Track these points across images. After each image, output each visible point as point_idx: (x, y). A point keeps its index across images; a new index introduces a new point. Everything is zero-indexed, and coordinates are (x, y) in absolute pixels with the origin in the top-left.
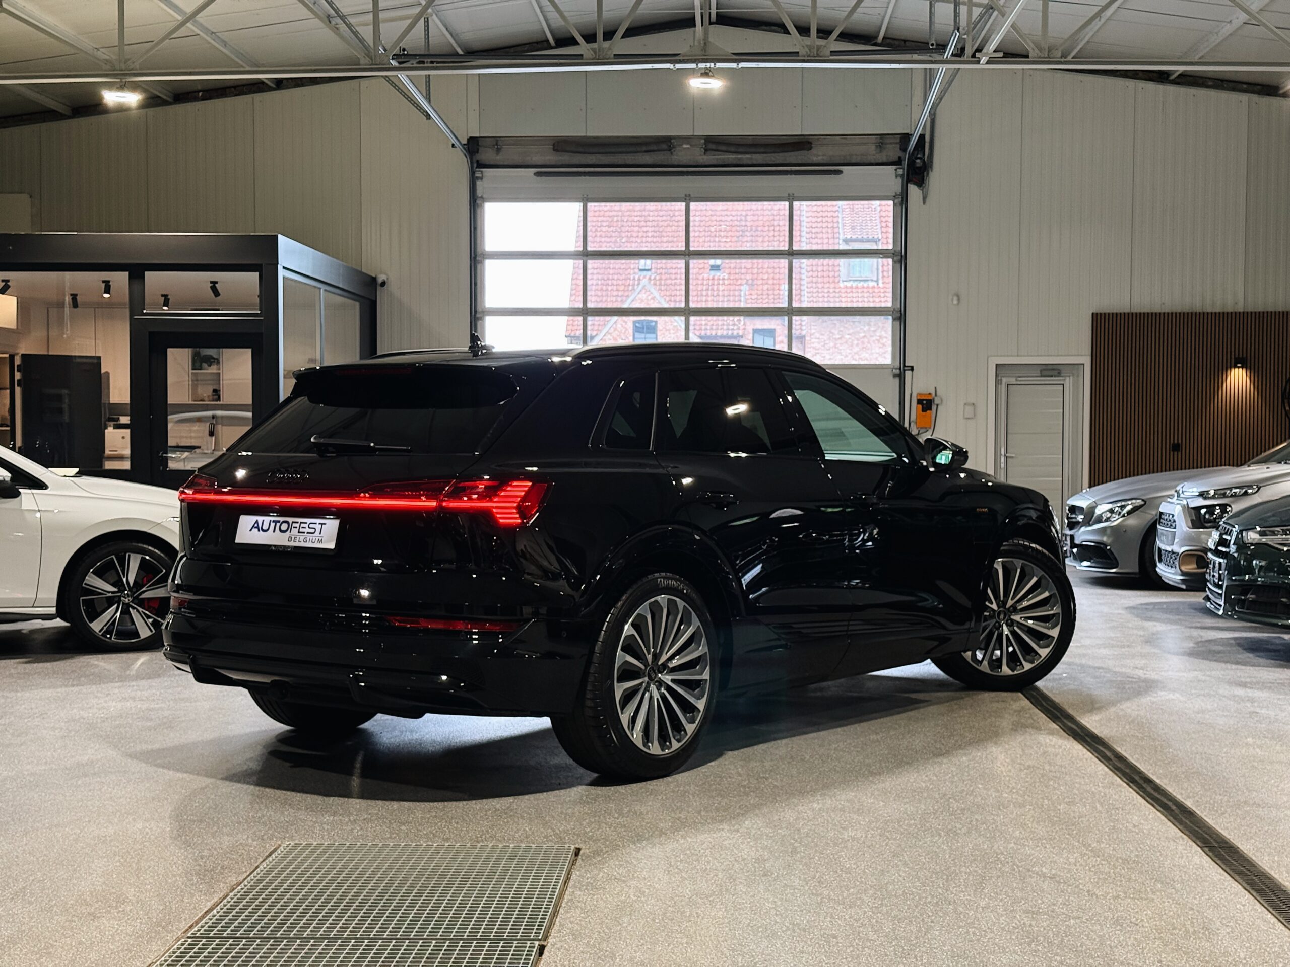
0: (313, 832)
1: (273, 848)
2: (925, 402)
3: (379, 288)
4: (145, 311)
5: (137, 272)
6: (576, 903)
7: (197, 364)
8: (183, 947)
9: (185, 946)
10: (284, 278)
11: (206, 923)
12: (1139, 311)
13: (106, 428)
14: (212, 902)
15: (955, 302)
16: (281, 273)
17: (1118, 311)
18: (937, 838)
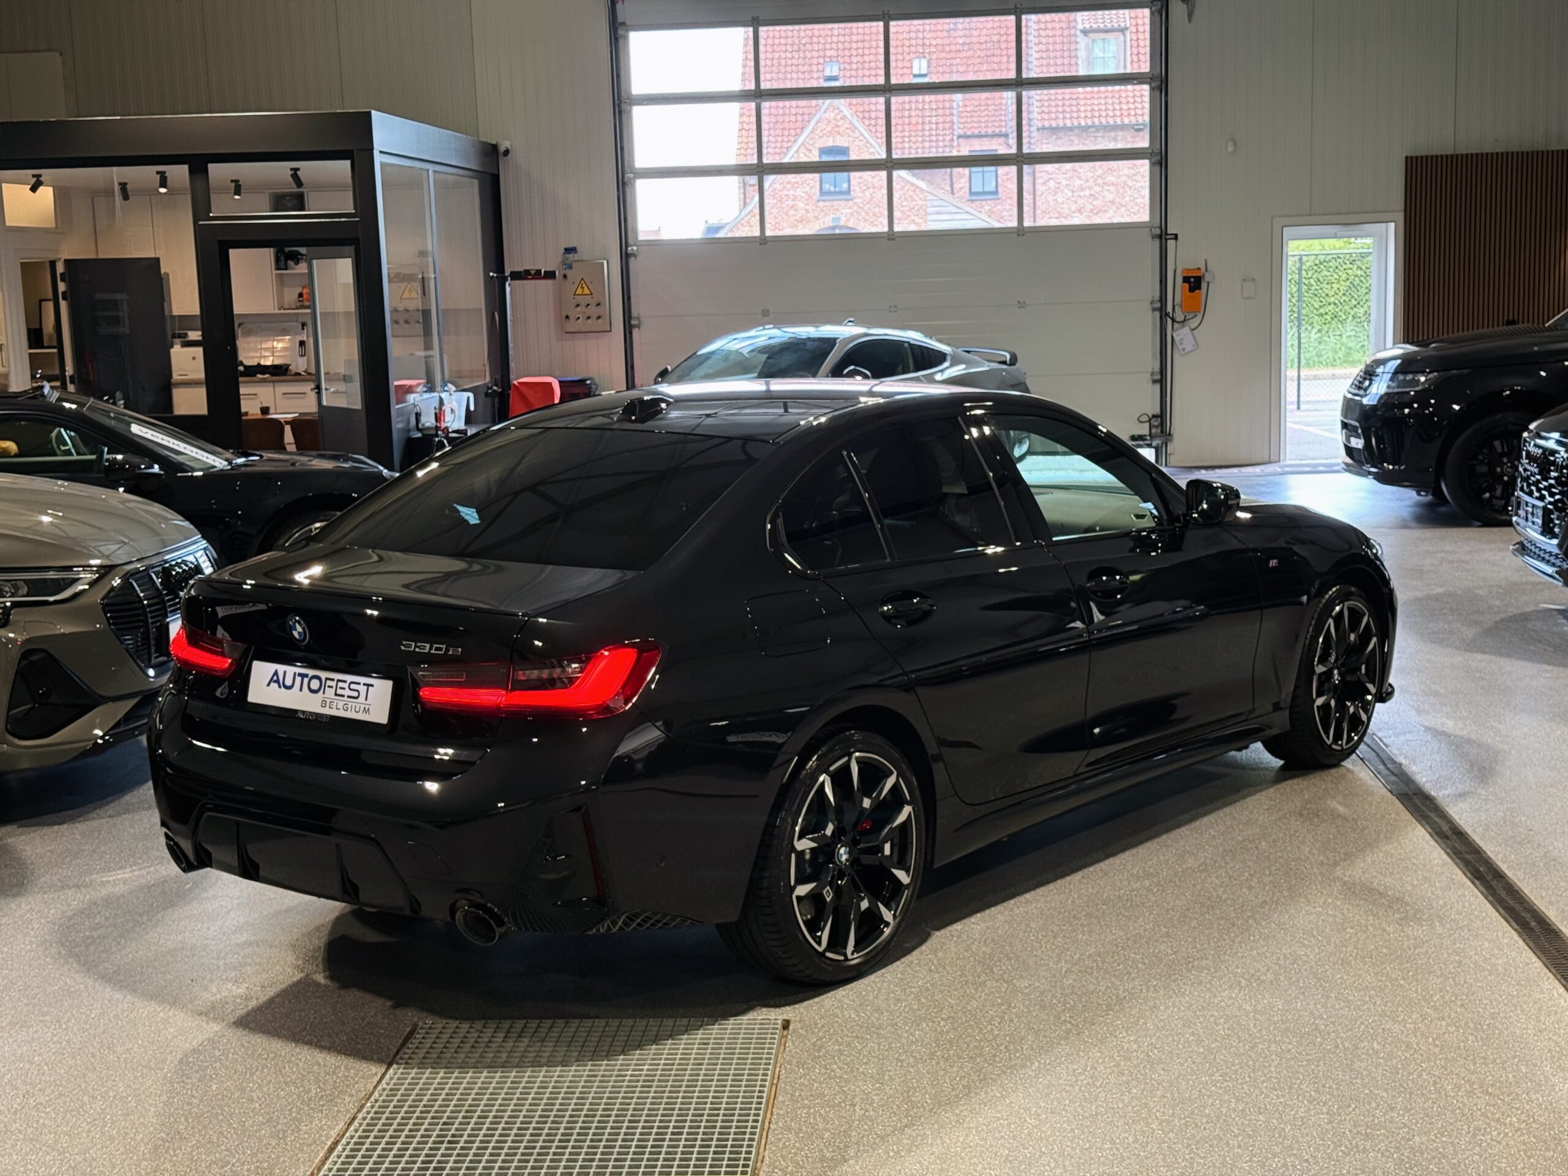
1: (408, 1029)
2: (1192, 280)
3: (501, 158)
4: (213, 215)
5: (198, 165)
7: (282, 264)
10: (383, 165)
12: (1464, 152)
13: (172, 347)
14: (338, 1128)
15: (1230, 149)
16: (378, 159)
17: (1439, 153)
18: (1236, 991)
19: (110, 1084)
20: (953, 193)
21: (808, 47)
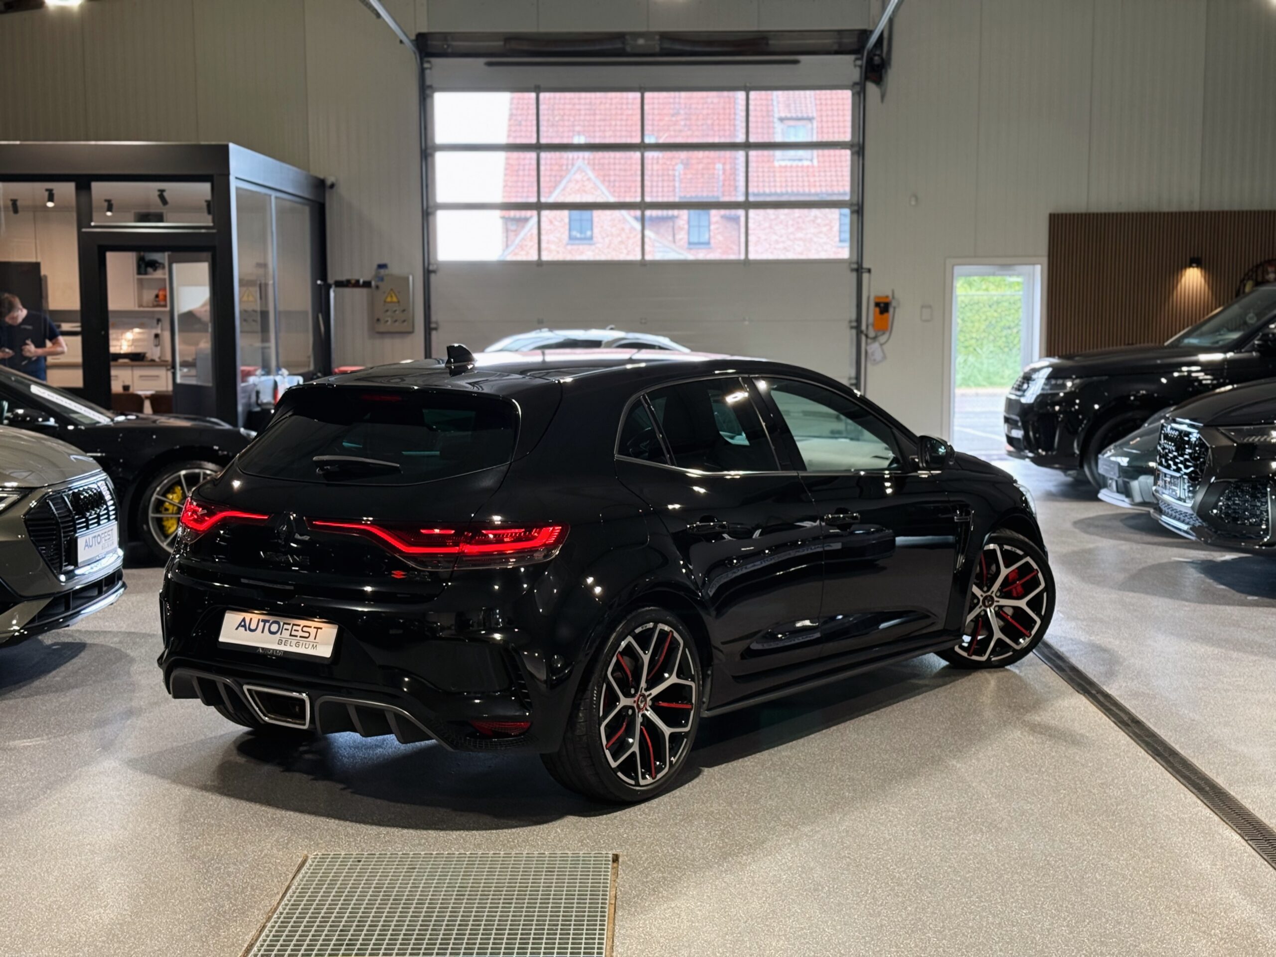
1: (300, 860)
2: (882, 305)
3: (328, 190)
4: (93, 224)
5: (83, 183)
6: (630, 931)
7: (142, 269)
10: (237, 189)
15: (913, 203)
16: (234, 184)
21: (561, 123)
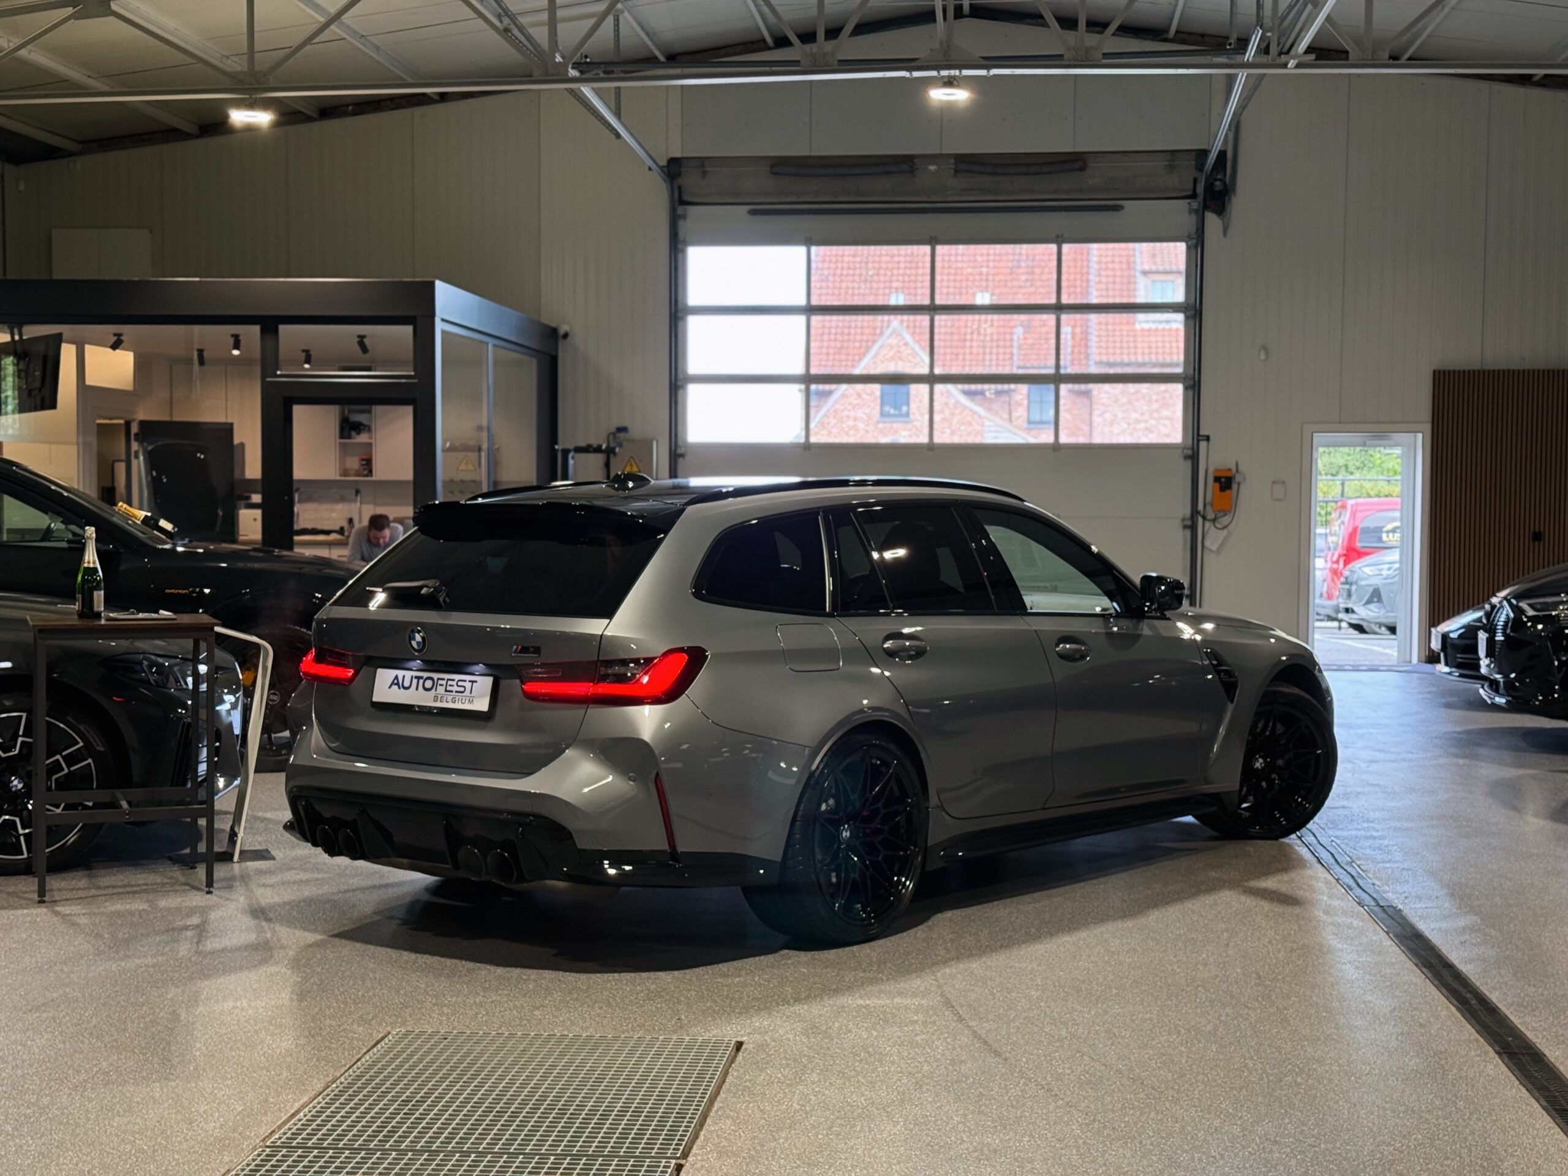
0: (431, 1017)
1: (380, 1036)
2: (1223, 480)
3: (561, 342)
4: (281, 372)
5: (270, 325)
6: (728, 1112)
7: (346, 433)
8: (259, 1159)
9: (262, 1157)
10: (443, 332)
11: (290, 1129)
12: (1491, 368)
13: (239, 508)
14: (302, 1102)
15: (1263, 357)
16: (439, 327)
17: (1467, 368)
18: (1175, 1037)
19: (94, 1063)
20: (1010, 420)
21: (876, 278)
